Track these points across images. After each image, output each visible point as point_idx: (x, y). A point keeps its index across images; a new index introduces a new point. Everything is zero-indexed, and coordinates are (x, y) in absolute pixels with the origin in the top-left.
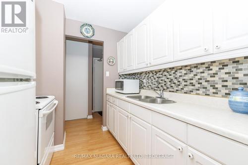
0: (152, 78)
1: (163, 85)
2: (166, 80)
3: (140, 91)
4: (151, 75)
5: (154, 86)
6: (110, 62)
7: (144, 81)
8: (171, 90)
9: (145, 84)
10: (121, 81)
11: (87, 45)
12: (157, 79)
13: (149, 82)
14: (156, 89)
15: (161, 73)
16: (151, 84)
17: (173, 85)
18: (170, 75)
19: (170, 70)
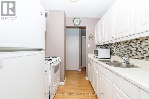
0: (120, 47)
1: (129, 53)
2: (132, 49)
3: (111, 57)
4: (119, 45)
5: (121, 53)
6: (90, 38)
7: (114, 50)
8: (137, 57)
9: (115, 52)
10: (97, 50)
11: (78, 29)
12: (124, 48)
13: (118, 50)
14: (123, 55)
15: (127, 44)
16: (119, 52)
17: (138, 53)
18: (136, 45)
19: (135, 41)
